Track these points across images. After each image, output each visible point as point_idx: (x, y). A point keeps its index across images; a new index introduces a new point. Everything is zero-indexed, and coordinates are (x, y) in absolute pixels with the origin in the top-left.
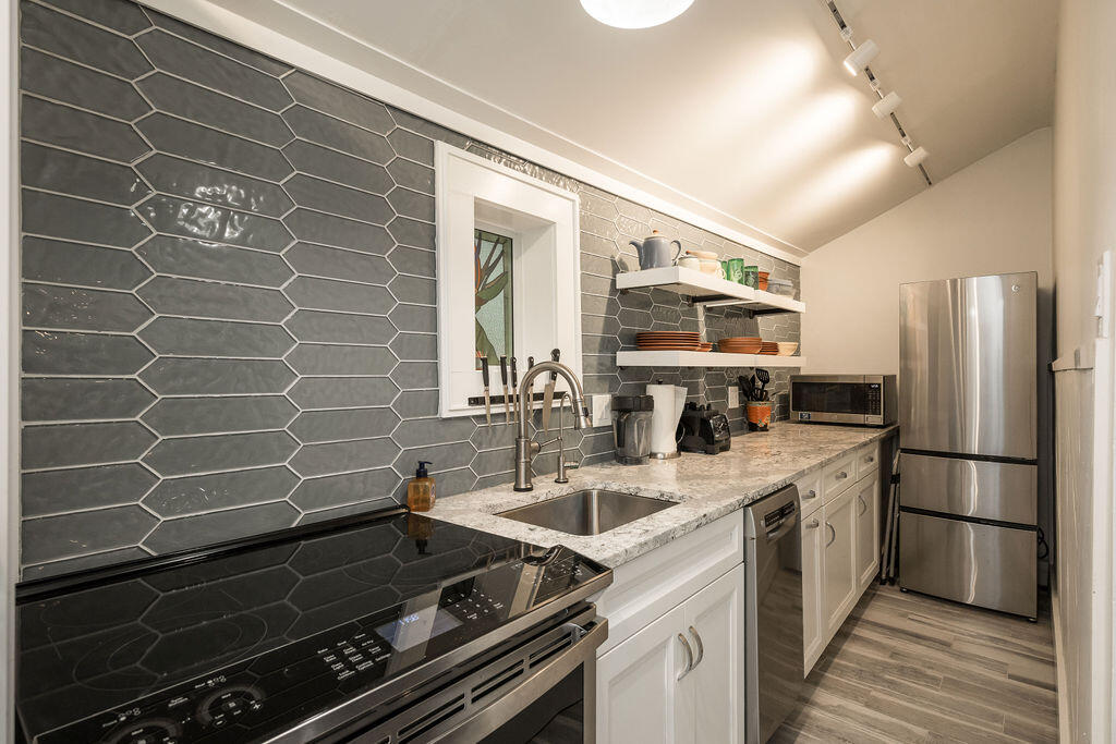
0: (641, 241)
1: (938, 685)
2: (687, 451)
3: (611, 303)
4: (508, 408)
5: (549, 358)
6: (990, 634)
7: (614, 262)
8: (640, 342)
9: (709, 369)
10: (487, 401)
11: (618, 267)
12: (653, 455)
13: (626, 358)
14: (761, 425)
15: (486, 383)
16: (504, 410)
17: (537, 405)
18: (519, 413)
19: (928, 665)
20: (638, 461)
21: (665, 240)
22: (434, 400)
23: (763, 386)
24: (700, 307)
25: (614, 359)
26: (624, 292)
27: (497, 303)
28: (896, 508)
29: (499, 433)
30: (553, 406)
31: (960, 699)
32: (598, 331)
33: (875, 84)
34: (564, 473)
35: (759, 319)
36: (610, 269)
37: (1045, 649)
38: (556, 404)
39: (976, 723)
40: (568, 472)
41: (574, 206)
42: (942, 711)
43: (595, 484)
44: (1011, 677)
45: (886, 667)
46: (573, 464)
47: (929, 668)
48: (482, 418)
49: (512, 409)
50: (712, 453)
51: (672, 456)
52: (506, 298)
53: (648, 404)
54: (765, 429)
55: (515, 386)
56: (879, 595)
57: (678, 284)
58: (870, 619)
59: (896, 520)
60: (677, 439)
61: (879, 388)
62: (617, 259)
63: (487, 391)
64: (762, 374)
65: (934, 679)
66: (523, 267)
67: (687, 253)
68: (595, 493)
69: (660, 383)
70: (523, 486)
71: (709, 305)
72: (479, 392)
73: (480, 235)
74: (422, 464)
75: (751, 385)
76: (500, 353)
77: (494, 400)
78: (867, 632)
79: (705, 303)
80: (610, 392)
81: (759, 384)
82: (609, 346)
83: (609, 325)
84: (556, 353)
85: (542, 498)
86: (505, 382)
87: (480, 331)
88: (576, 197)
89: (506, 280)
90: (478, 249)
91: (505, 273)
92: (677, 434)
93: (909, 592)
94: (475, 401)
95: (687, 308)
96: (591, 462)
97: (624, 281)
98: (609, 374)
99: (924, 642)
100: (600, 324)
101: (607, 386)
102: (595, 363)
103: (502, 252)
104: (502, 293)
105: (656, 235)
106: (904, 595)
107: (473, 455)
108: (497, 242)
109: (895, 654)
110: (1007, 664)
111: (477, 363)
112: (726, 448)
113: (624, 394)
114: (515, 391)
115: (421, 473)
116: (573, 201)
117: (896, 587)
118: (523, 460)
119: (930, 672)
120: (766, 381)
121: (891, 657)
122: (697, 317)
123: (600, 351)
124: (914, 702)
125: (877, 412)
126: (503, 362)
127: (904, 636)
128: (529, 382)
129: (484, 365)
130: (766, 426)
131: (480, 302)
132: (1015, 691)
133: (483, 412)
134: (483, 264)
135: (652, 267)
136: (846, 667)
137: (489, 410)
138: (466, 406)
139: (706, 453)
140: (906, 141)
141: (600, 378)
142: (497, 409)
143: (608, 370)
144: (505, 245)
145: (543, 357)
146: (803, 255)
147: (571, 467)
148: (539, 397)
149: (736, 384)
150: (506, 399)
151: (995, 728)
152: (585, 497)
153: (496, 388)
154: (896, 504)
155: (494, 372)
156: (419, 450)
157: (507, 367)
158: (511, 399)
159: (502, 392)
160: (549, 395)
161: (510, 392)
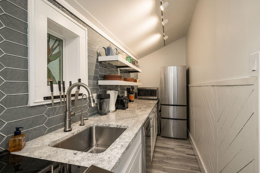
0: (106, 48)
1: (175, 160)
2: (118, 109)
3: (96, 65)
4: (61, 100)
5: (77, 82)
6: (180, 144)
7: (97, 53)
8: (105, 78)
9: (121, 86)
10: (52, 98)
11: (99, 55)
12: (109, 112)
13: (101, 82)
14: (132, 100)
15: (52, 90)
16: (59, 101)
17: (73, 98)
18: (66, 102)
19: (172, 155)
20: (105, 114)
21: (113, 48)
22: (26, 98)
23: (133, 90)
24: (119, 69)
25: (98, 83)
26: (100, 62)
27: (56, 62)
28: (160, 118)
29: (57, 110)
30: (79, 98)
31: (180, 163)
32: (93, 74)
33: (163, 16)
34: (83, 122)
35: (131, 74)
36: (96, 55)
37: (190, 146)
38: (80, 97)
39: (185, 169)
40: (84, 121)
41: (86, 32)
42: (178, 168)
43: (94, 124)
44: (187, 154)
45: (164, 158)
46: (86, 118)
47: (172, 156)
48: (50, 105)
49: (63, 100)
50: (125, 109)
51: (114, 111)
52: (60, 61)
53: (108, 96)
54: (133, 101)
55: (64, 92)
56: (158, 139)
57: (117, 61)
58: (157, 146)
59: (160, 121)
60: (115, 106)
61: (156, 91)
62: (98, 52)
63: (52, 94)
64: (133, 87)
65: (174, 159)
66: (67, 51)
67: (119, 53)
68: (94, 127)
69: (110, 90)
70: (68, 130)
71: (121, 69)
72: (49, 94)
73: (49, 36)
74: (18, 129)
75: (130, 90)
76: (57, 80)
77: (55, 97)
78: (158, 149)
79: (120, 68)
80: (96, 93)
81: (131, 90)
82: (96, 79)
83: (96, 72)
84: (80, 80)
85: (76, 133)
86: (60, 90)
87: (49, 72)
88: (86, 29)
89: (60, 55)
90: (48, 41)
91: (60, 52)
92: (115, 104)
93: (163, 137)
94: (46, 98)
95: (116, 69)
96: (91, 116)
97: (100, 59)
98: (96, 87)
99: (169, 149)
100: (94, 71)
101: (95, 91)
102: (92, 84)
103: (59, 45)
104: (58, 59)
105: (110, 46)
106: (162, 138)
107: (46, 120)
108: (56, 40)
109: (165, 154)
110: (185, 151)
111: (48, 83)
112: (127, 108)
113: (100, 94)
114: (64, 94)
115: (18, 133)
116: (85, 30)
117: (160, 136)
118: (68, 120)
119: (173, 157)
120: (133, 89)
121: (164, 155)
122: (118, 72)
123: (93, 80)
124: (172, 167)
125: (156, 96)
126: (59, 83)
127: (166, 149)
128: (70, 90)
129: (51, 84)
130: (133, 100)
131: (49, 61)
132: (189, 158)
133: (51, 102)
134: (50, 47)
135: (109, 55)
136: (156, 161)
137: (53, 101)
138: (43, 100)
139: (123, 109)
140: (164, 34)
141: (93, 89)
142: (56, 101)
143: (96, 86)
144: (60, 42)
145: (75, 81)
146: (138, 59)
147: (86, 119)
148: (73, 95)
149: (126, 90)
150: (61, 97)
151: (189, 169)
152: (90, 129)
153: (56, 92)
154: (160, 117)
155: (56, 86)
156: (15, 121)
157: (61, 84)
158: (62, 96)
159: (59, 95)
160: (77, 95)
161: (62, 94)
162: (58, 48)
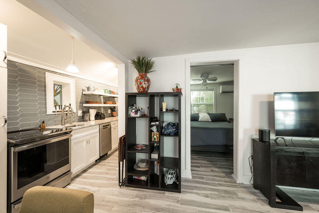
0: (87, 87)
2: (97, 120)
3: (82, 96)
8: (88, 102)
9: (104, 106)
11: (83, 90)
12: (90, 120)
13: (85, 105)
16: (59, 113)
17: (66, 112)
18: (62, 114)
20: (87, 121)
22: (46, 111)
25: (83, 105)
26: (85, 94)
27: (58, 96)
29: (58, 117)
30: (70, 113)
32: (79, 100)
34: (71, 123)
43: (77, 124)
48: (55, 115)
50: (101, 119)
51: (94, 120)
52: (60, 95)
53: (89, 112)
69: (92, 109)
70: (63, 124)
72: (55, 110)
74: (43, 121)
76: (59, 104)
77: (57, 112)
80: (82, 110)
81: (114, 109)
82: (82, 103)
83: (82, 99)
84: (70, 104)
85: (67, 126)
86: (60, 109)
87: (55, 100)
89: (60, 93)
90: (54, 87)
91: (60, 91)
92: (95, 117)
94: (54, 112)
95: (99, 97)
98: (82, 107)
102: (79, 106)
105: (90, 86)
107: (53, 120)
108: (59, 86)
112: (104, 119)
113: (84, 111)
115: (43, 122)
116: (74, 80)
118: (63, 121)
122: (101, 98)
123: (80, 104)
128: (65, 109)
129: (55, 106)
130: (115, 116)
131: (55, 96)
134: (55, 90)
135: (89, 91)
138: (52, 112)
141: (80, 108)
144: (61, 86)
145: (67, 105)
149: (110, 109)
153: (58, 109)
155: (58, 107)
156: (43, 119)
157: (60, 106)
158: (61, 111)
159: (59, 111)
160: (69, 111)
161: (61, 110)
162: (59, 89)
